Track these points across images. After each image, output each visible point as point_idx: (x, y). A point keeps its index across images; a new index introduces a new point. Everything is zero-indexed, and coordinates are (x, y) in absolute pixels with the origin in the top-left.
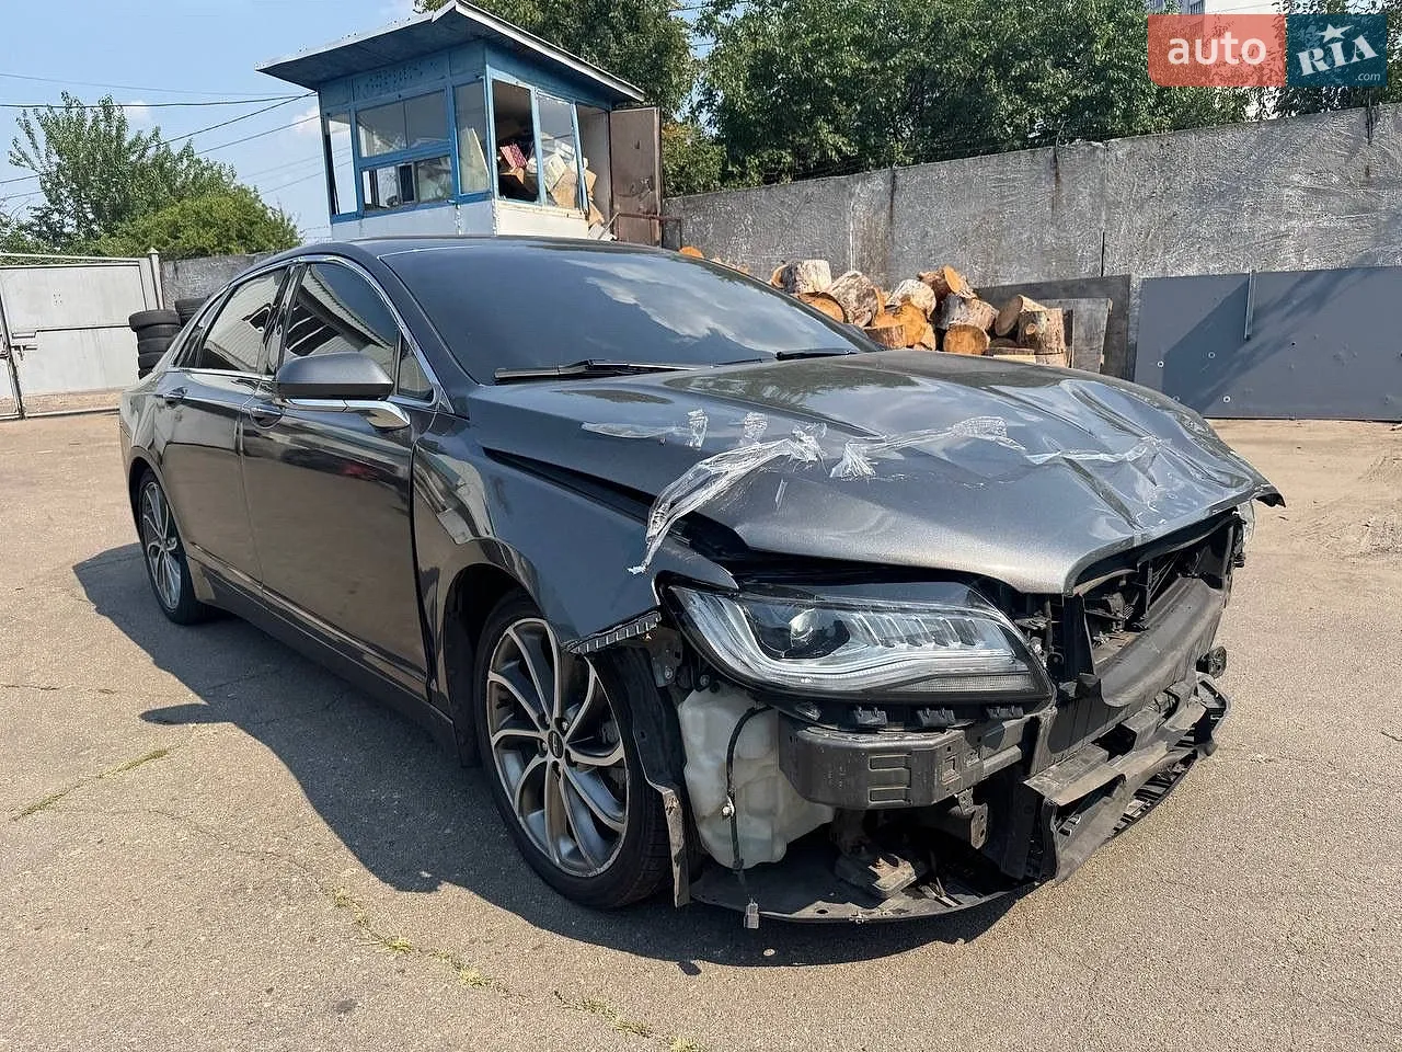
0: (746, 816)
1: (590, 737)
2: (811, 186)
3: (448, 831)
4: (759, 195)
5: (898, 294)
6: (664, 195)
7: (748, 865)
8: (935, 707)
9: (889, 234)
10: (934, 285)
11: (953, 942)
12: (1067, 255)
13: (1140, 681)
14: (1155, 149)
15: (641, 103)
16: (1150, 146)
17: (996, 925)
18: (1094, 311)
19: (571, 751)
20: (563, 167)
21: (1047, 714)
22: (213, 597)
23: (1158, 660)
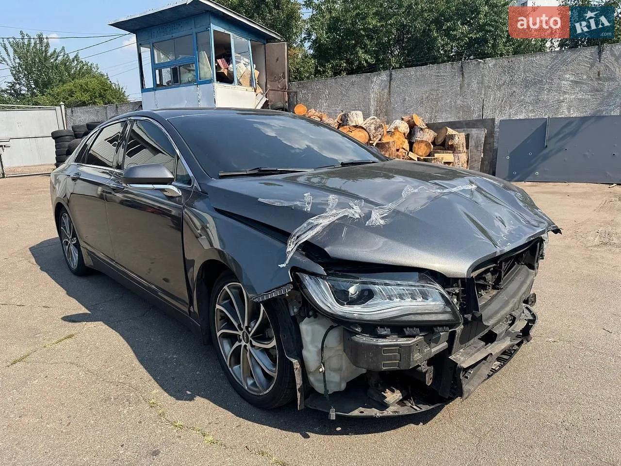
0: (329, 371)
1: (261, 335)
2: (354, 78)
3: (198, 373)
4: (331, 81)
5: (393, 126)
6: (289, 81)
7: (330, 392)
8: (411, 327)
9: (389, 99)
10: (408, 122)
11: (418, 424)
12: (467, 109)
13: (498, 313)
14: (506, 63)
15: (279, 40)
16: (504, 61)
17: (436, 417)
18: (479, 134)
19: (252, 340)
20: (245, 68)
21: (459, 329)
22: (92, 264)
23: (506, 303)
